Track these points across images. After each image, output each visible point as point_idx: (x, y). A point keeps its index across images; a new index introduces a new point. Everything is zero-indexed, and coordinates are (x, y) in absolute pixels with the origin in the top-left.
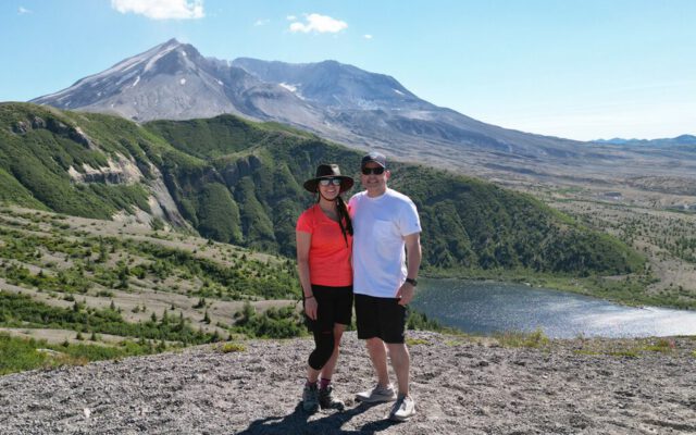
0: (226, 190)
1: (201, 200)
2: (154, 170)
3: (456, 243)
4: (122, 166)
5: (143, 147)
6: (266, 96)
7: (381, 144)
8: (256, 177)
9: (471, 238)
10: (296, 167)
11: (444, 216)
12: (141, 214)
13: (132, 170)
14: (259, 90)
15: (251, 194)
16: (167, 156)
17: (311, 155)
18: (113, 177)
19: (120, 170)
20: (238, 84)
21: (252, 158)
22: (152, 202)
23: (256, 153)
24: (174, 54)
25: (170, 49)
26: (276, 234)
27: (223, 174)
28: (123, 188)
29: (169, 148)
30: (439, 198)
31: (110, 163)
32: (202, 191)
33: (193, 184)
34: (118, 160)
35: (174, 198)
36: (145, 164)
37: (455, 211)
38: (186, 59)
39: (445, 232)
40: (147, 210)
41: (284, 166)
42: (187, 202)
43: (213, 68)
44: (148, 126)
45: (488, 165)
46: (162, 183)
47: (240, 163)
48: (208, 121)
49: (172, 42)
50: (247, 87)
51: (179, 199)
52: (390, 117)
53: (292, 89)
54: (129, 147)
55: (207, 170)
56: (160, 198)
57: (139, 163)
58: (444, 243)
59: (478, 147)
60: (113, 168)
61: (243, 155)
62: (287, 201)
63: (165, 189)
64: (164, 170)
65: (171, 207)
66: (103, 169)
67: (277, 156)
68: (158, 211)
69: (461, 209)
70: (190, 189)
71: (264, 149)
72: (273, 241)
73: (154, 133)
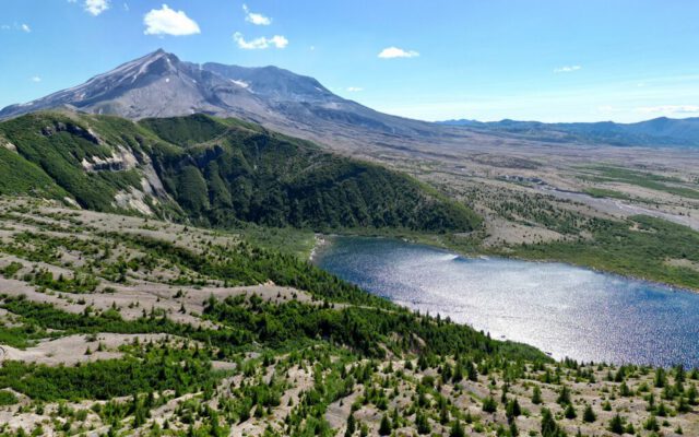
0: (198, 171)
1: (179, 179)
2: (146, 157)
3: (357, 209)
4: (123, 156)
5: (138, 140)
6: (227, 91)
7: (307, 127)
8: (220, 161)
9: (368, 205)
10: (248, 153)
11: (349, 190)
12: (136, 192)
13: (130, 159)
14: (222, 87)
15: (215, 174)
16: (156, 147)
17: (259, 144)
18: (116, 166)
19: (121, 160)
20: (207, 83)
21: (216, 147)
22: (144, 183)
23: (219, 143)
24: (161, 61)
25: (158, 56)
26: (234, 203)
27: (196, 159)
28: (123, 173)
29: (157, 140)
30: (345, 176)
31: (114, 155)
32: (181, 172)
33: (174, 166)
34: (119, 151)
35: (160, 178)
36: (139, 153)
37: (356, 186)
38: (170, 65)
39: (350, 201)
40: (140, 188)
41: (239, 153)
42: (169, 180)
43: (189, 70)
44: (142, 122)
45: (378, 144)
46: (151, 167)
47: (208, 151)
48: (185, 118)
49: (160, 51)
50: (213, 85)
51: (164, 178)
52: (313, 107)
53: (244, 85)
54: (127, 140)
55: (184, 156)
56: (150, 179)
57: (136, 153)
58: (349, 209)
59: (371, 129)
60: (116, 159)
61: (210, 144)
62: (242, 178)
63: (154, 171)
64: (153, 157)
65: (158, 185)
66: (109, 160)
67: (234, 144)
68: (148, 189)
69: (360, 184)
70: (173, 171)
71: (225, 140)
72: (230, 207)
73: (147, 128)
